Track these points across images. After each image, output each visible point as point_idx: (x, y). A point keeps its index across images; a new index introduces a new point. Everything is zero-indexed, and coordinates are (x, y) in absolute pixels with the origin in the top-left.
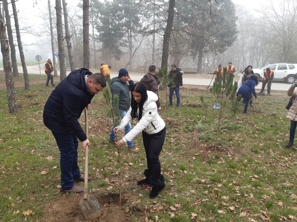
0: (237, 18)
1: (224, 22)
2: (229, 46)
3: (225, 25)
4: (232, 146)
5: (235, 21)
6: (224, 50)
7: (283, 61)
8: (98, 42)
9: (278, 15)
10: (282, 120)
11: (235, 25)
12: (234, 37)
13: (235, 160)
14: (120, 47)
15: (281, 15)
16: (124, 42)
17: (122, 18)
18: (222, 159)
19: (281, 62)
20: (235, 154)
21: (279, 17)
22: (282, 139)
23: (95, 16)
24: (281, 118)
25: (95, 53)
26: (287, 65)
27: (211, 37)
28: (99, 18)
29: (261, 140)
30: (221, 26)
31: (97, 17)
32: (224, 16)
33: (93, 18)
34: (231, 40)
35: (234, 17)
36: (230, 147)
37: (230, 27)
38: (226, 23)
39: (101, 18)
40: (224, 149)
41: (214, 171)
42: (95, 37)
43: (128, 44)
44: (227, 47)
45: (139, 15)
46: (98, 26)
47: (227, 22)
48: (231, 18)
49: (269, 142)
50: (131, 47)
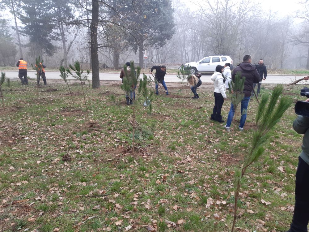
0: (173, 10)
1: (161, 15)
2: (168, 39)
3: (162, 17)
4: (151, 145)
5: (172, 13)
6: (163, 43)
7: (217, 53)
8: (24, 35)
9: (212, 8)
10: (207, 113)
11: (172, 18)
12: (172, 29)
13: (149, 161)
14: (51, 40)
15: (215, 8)
16: (56, 35)
17: (49, 8)
18: (135, 161)
19: (216, 54)
20: (151, 154)
21: (213, 9)
22: (201, 133)
23: (16, 4)
24: (206, 111)
25: (20, 49)
26: (220, 57)
27: (150, 30)
28: (22, 8)
29: (181, 136)
30: (159, 19)
31: (19, 5)
32: (160, 8)
33: (14, 8)
34: (169, 33)
35: (171, 9)
36: (150, 146)
37: (168, 19)
38: (162, 15)
39: (24, 8)
40: (143, 150)
41: (121, 177)
42: (20, 29)
43: (60, 37)
44: (166, 40)
45: (69, 5)
46: (22, 16)
47: (164, 15)
48: (168, 10)
49: (189, 137)
50: (64, 41)
